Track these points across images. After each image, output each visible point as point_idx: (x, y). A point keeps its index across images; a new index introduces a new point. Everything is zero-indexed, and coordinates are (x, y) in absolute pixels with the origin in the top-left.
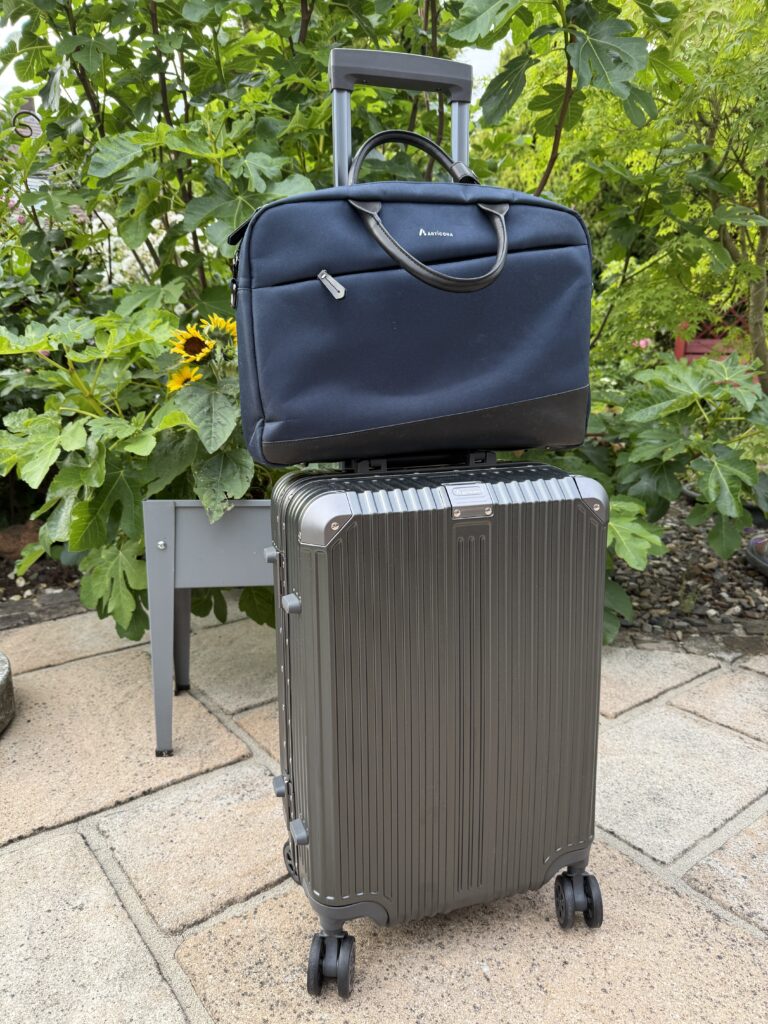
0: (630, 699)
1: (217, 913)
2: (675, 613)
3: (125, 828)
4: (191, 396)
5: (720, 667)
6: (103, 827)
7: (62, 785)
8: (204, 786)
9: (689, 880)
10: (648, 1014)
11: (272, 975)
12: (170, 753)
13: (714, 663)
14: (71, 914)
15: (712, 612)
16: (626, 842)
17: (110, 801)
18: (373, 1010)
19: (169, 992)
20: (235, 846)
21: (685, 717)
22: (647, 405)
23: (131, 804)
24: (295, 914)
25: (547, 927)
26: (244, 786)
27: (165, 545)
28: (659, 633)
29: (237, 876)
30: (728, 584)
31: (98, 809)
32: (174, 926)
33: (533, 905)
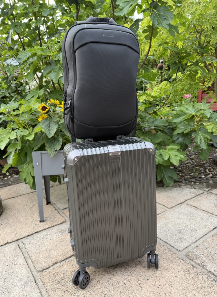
0: (176, 203)
1: (52, 266)
2: (192, 177)
3: (29, 243)
4: (44, 122)
5: (204, 193)
6: (24, 242)
7: (14, 231)
8: (52, 230)
9: (187, 256)
10: (170, 294)
11: (66, 283)
12: (43, 221)
13: (202, 191)
14: (13, 266)
15: (203, 176)
16: (170, 245)
17: (26, 235)
18: (92, 293)
19: (37, 287)
20: (59, 247)
21: (191, 208)
22: (179, 117)
23: (32, 236)
24: (74, 266)
25: (144, 269)
26: (63, 230)
27: (39, 164)
28: (187, 183)
29: (58, 255)
30: (209, 168)
31: (23, 237)
32: (40, 270)
33: (141, 263)
